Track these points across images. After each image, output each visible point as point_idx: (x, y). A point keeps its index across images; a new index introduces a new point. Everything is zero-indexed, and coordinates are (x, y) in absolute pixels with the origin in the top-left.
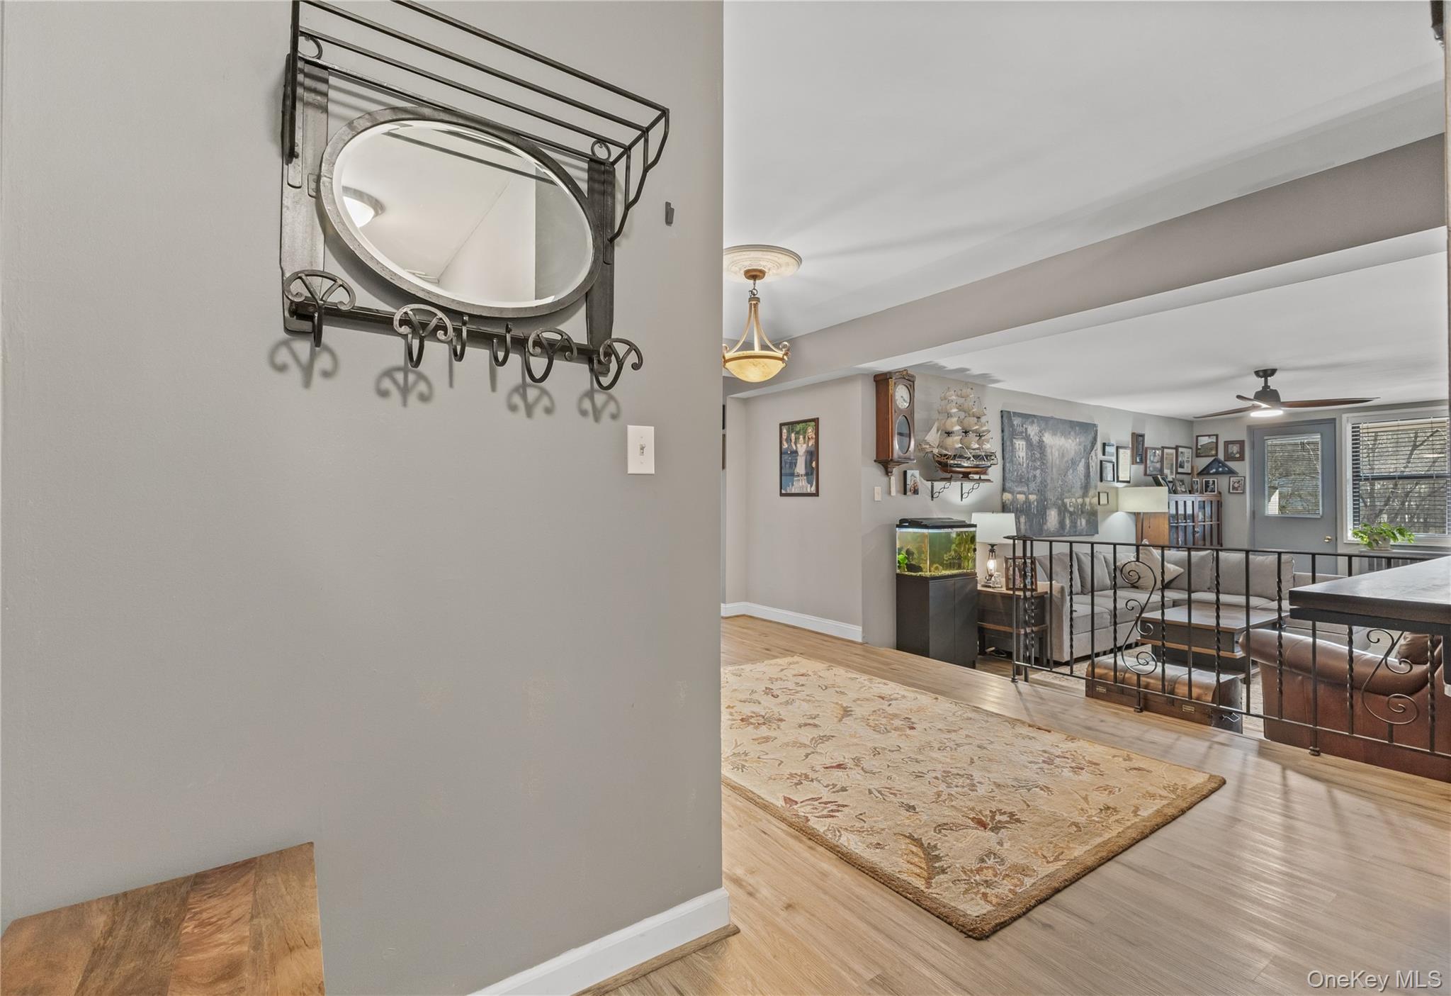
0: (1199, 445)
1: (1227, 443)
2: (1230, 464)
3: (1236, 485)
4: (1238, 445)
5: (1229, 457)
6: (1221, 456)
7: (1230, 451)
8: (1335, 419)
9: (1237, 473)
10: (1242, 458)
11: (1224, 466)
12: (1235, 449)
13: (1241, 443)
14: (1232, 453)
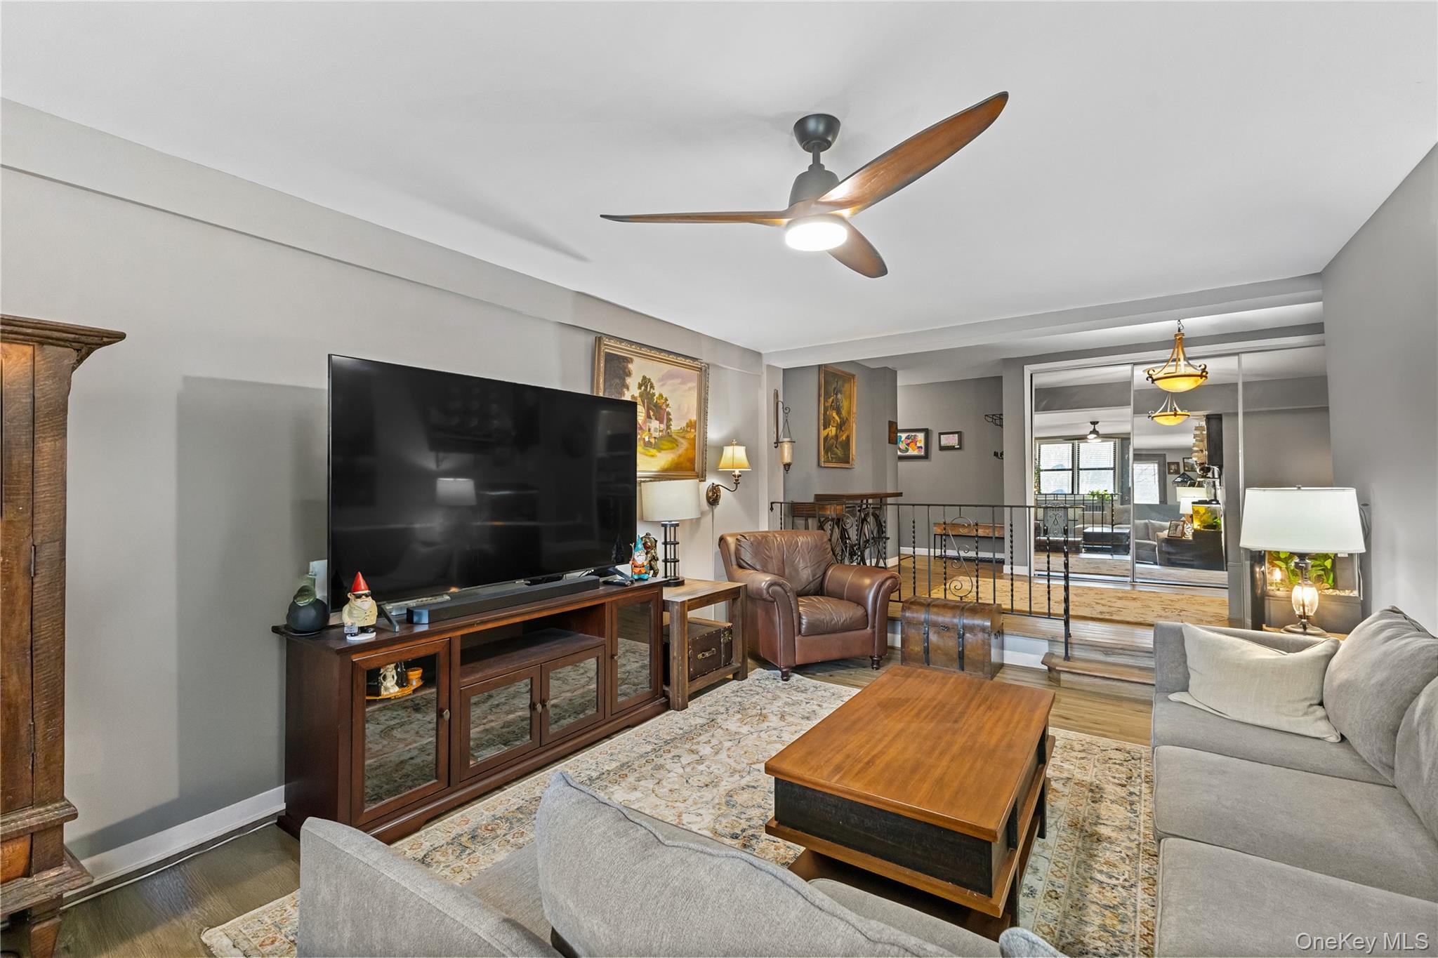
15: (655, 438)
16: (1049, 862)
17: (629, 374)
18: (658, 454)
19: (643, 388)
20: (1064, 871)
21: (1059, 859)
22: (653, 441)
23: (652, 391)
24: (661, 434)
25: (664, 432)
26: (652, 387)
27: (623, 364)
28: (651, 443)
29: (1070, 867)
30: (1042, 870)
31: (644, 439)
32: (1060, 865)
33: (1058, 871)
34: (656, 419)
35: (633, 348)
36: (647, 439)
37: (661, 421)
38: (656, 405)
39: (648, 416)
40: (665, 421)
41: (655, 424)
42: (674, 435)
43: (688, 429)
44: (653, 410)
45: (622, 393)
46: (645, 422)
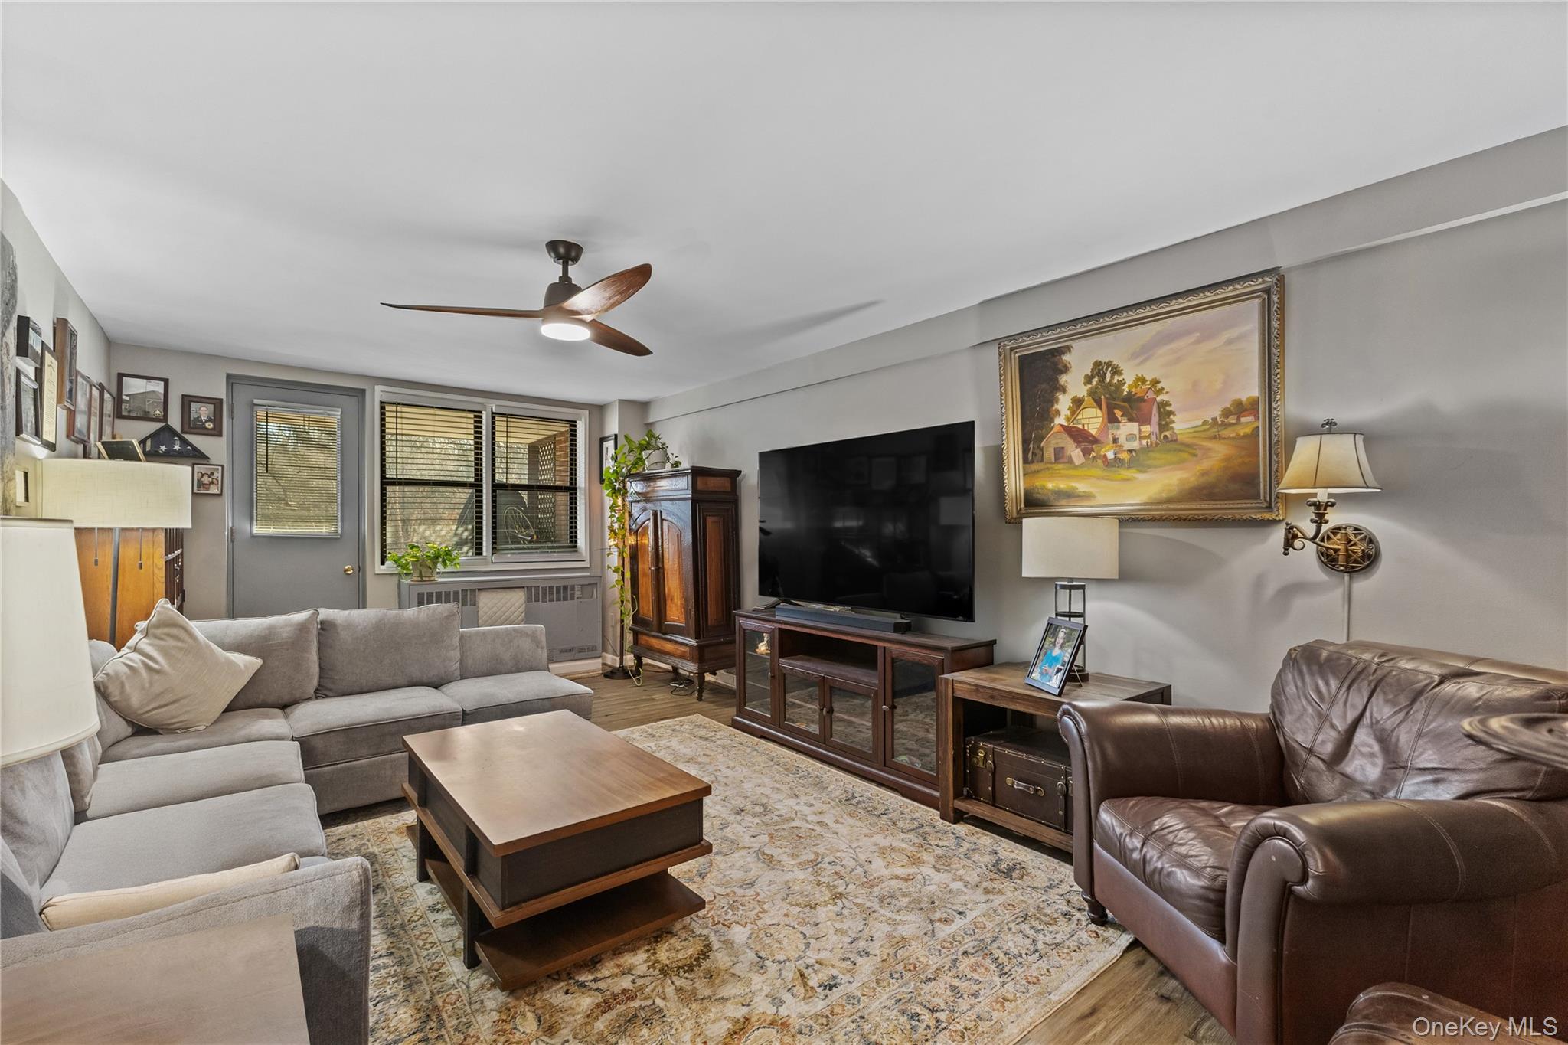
0: (124, 392)
1: (187, 400)
2: (195, 440)
3: (206, 480)
4: (212, 406)
5: (192, 425)
6: (175, 421)
7: (193, 416)
8: (363, 391)
9: (207, 458)
10: (217, 432)
11: (185, 442)
12: (204, 411)
13: (217, 403)
14: (198, 419)
15: (1131, 451)
16: (439, 941)
17: (1065, 369)
18: (1141, 476)
19: (1095, 380)
20: (421, 943)
21: (434, 950)
22: (1125, 456)
23: (1116, 378)
24: (1144, 442)
25: (1154, 438)
26: (1116, 371)
27: (1053, 360)
28: (1121, 461)
29: (419, 950)
30: (440, 929)
31: (1105, 456)
32: (428, 946)
33: (426, 939)
34: (1130, 420)
35: (1065, 331)
36: (1110, 455)
37: (1144, 420)
38: (1130, 399)
39: (1112, 419)
40: (1155, 419)
41: (1127, 429)
42: (1180, 438)
43: (1232, 419)
44: (1120, 408)
45: (1053, 401)
46: (1104, 430)
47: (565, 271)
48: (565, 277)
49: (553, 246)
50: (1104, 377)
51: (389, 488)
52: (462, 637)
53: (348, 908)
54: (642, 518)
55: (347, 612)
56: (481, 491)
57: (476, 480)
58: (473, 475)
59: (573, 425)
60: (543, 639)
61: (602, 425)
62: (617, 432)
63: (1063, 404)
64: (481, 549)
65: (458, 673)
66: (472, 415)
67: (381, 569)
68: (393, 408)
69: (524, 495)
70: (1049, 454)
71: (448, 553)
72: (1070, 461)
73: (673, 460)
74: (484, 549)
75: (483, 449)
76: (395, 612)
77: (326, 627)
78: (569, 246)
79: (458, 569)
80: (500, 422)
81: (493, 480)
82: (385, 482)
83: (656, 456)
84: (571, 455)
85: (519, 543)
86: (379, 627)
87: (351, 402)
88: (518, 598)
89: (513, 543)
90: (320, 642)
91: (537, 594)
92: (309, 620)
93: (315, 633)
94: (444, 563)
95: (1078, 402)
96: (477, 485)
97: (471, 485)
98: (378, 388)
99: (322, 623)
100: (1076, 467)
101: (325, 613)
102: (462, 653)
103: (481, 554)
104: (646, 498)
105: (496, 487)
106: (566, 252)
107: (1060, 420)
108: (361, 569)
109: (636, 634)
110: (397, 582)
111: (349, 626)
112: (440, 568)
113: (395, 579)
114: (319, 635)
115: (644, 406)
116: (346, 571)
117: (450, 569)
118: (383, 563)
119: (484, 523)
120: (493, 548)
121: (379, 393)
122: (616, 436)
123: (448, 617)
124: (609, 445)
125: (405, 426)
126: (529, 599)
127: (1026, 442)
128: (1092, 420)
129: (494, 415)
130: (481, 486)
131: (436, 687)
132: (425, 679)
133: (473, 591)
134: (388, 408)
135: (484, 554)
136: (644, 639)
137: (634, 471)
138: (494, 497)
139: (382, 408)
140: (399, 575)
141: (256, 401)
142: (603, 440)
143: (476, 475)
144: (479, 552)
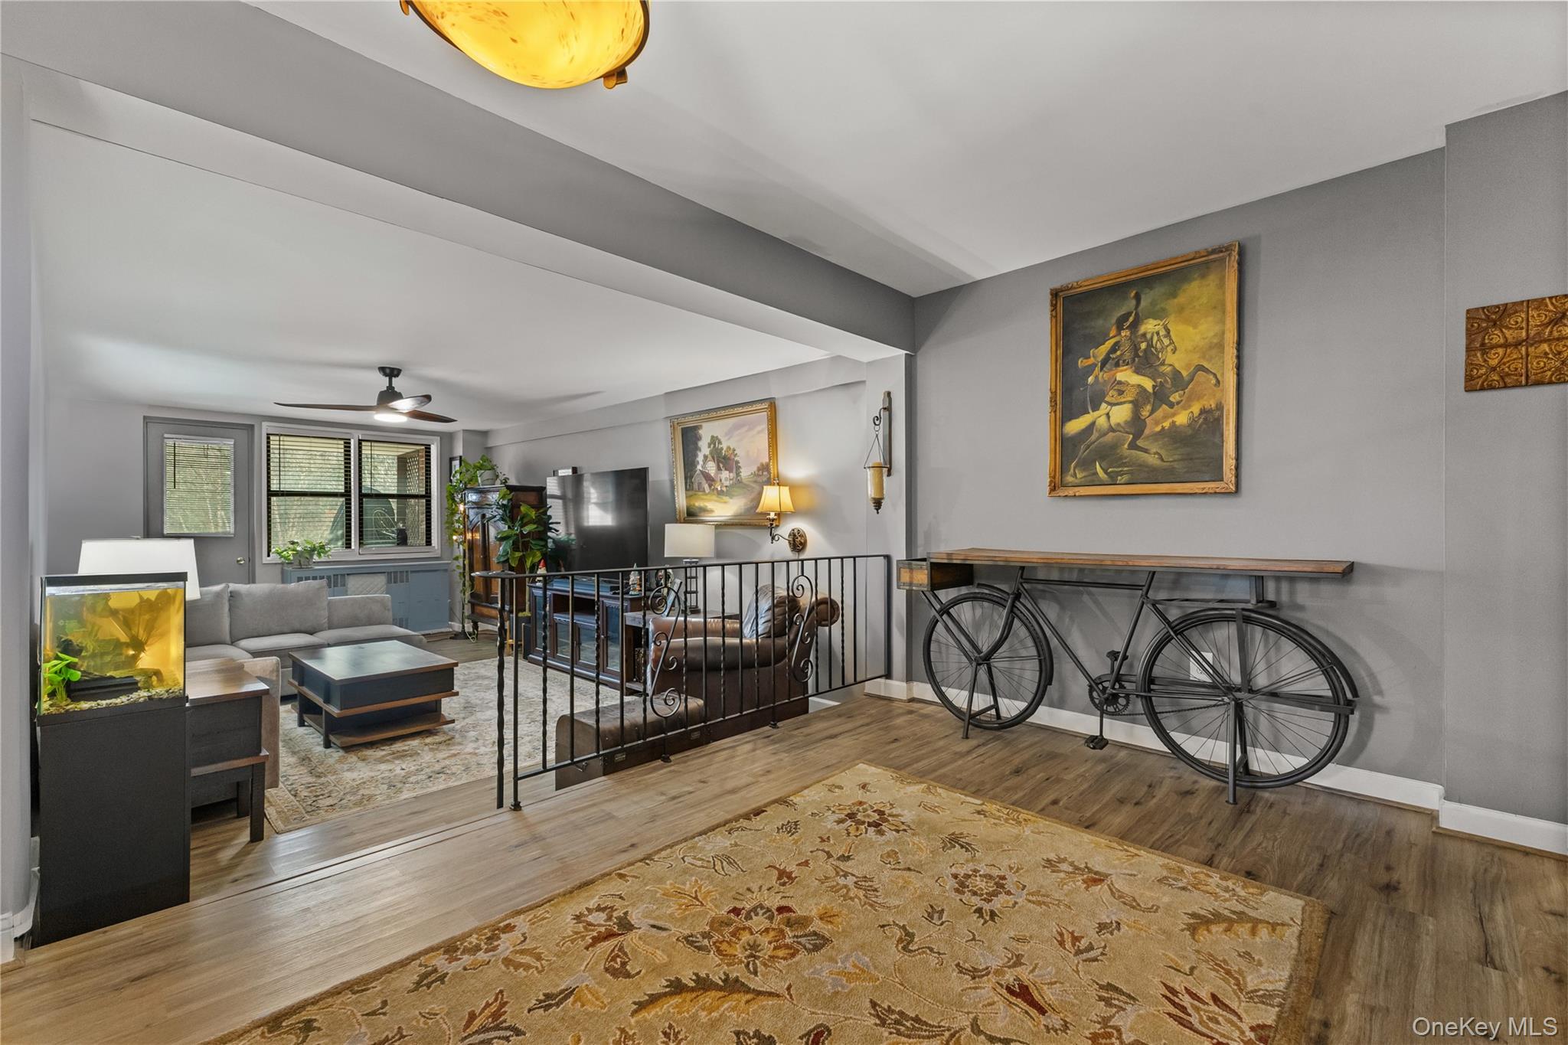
8: (252, 426)
15: (726, 486)
17: (700, 438)
18: (729, 501)
19: (712, 446)
22: (724, 489)
23: (720, 446)
24: (731, 482)
25: (734, 480)
26: (719, 442)
27: (694, 432)
28: (723, 491)
31: (717, 489)
34: (726, 469)
35: (698, 417)
36: (719, 488)
37: (731, 471)
38: (725, 458)
39: (719, 469)
40: (734, 470)
41: (725, 474)
42: (744, 481)
43: (760, 473)
44: (722, 463)
45: (696, 456)
46: (716, 474)
47: (390, 382)
48: (390, 387)
49: (382, 369)
50: (715, 445)
51: (274, 499)
52: (330, 602)
53: (272, 672)
54: (475, 520)
55: (248, 586)
56: (350, 500)
57: (346, 491)
58: (343, 487)
59: (428, 448)
60: (390, 604)
61: (451, 448)
62: (461, 454)
63: (700, 458)
64: (350, 544)
65: (326, 625)
66: (342, 442)
67: (266, 560)
68: (277, 438)
69: (394, 503)
70: (696, 486)
71: (322, 547)
72: (704, 491)
73: (501, 477)
74: (353, 544)
75: (352, 465)
76: (281, 586)
77: (233, 595)
78: (392, 370)
79: (331, 559)
80: (366, 447)
81: (360, 491)
82: (271, 494)
83: (487, 474)
84: (426, 474)
85: (385, 539)
86: (270, 596)
87: (242, 435)
88: (381, 580)
89: (381, 539)
90: (230, 605)
91: (395, 578)
92: (222, 591)
93: (227, 598)
94: (319, 555)
95: (706, 457)
96: (347, 494)
97: (341, 495)
98: (265, 424)
99: (231, 592)
100: (706, 495)
101: (233, 586)
102: (330, 612)
103: (350, 547)
104: (478, 505)
105: (362, 496)
106: (391, 372)
107: (699, 467)
108: (251, 560)
109: (473, 606)
110: (280, 570)
111: (250, 594)
112: (316, 558)
113: (280, 567)
114: (229, 600)
115: (485, 434)
116: (238, 561)
117: (323, 558)
118: (269, 556)
119: (353, 524)
120: (360, 543)
121: (266, 427)
122: (461, 457)
123: (318, 589)
124: (456, 463)
125: (286, 443)
126: (389, 581)
127: (686, 478)
128: (711, 468)
129: (360, 442)
130: (350, 496)
131: (311, 634)
132: (303, 629)
133: (342, 575)
134: (272, 438)
135: (353, 547)
136: (478, 609)
137: (469, 486)
138: (361, 503)
139: (268, 438)
140: (282, 564)
141: (166, 436)
142: (452, 459)
143: (346, 487)
144: (348, 545)
